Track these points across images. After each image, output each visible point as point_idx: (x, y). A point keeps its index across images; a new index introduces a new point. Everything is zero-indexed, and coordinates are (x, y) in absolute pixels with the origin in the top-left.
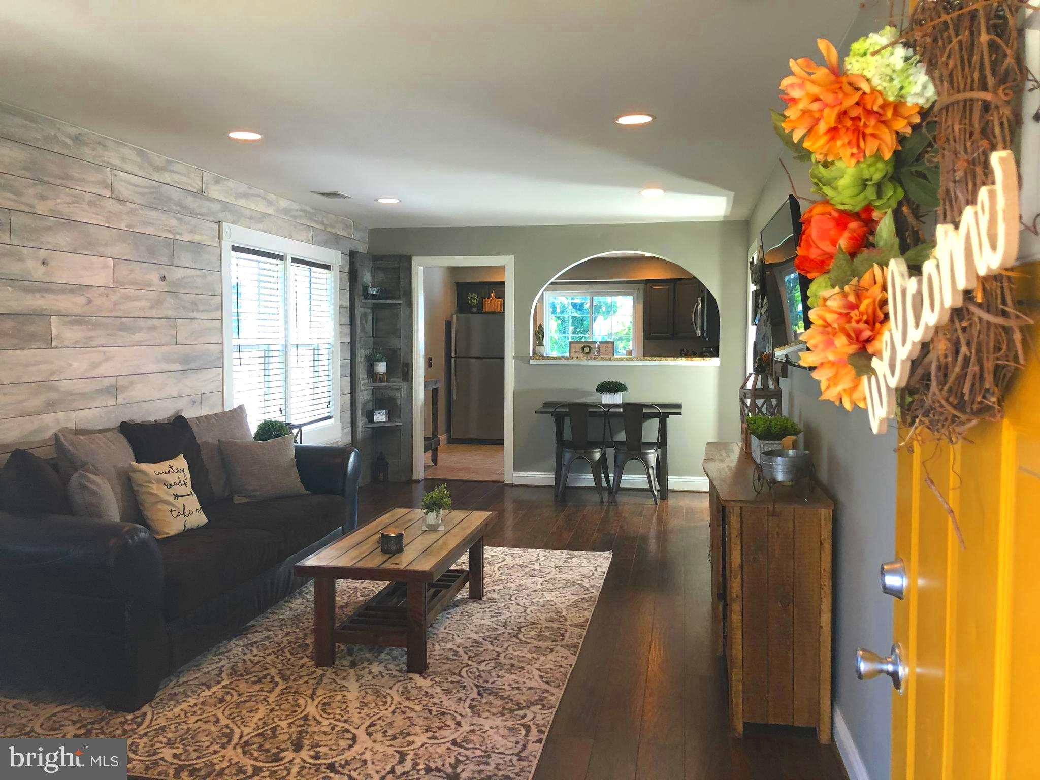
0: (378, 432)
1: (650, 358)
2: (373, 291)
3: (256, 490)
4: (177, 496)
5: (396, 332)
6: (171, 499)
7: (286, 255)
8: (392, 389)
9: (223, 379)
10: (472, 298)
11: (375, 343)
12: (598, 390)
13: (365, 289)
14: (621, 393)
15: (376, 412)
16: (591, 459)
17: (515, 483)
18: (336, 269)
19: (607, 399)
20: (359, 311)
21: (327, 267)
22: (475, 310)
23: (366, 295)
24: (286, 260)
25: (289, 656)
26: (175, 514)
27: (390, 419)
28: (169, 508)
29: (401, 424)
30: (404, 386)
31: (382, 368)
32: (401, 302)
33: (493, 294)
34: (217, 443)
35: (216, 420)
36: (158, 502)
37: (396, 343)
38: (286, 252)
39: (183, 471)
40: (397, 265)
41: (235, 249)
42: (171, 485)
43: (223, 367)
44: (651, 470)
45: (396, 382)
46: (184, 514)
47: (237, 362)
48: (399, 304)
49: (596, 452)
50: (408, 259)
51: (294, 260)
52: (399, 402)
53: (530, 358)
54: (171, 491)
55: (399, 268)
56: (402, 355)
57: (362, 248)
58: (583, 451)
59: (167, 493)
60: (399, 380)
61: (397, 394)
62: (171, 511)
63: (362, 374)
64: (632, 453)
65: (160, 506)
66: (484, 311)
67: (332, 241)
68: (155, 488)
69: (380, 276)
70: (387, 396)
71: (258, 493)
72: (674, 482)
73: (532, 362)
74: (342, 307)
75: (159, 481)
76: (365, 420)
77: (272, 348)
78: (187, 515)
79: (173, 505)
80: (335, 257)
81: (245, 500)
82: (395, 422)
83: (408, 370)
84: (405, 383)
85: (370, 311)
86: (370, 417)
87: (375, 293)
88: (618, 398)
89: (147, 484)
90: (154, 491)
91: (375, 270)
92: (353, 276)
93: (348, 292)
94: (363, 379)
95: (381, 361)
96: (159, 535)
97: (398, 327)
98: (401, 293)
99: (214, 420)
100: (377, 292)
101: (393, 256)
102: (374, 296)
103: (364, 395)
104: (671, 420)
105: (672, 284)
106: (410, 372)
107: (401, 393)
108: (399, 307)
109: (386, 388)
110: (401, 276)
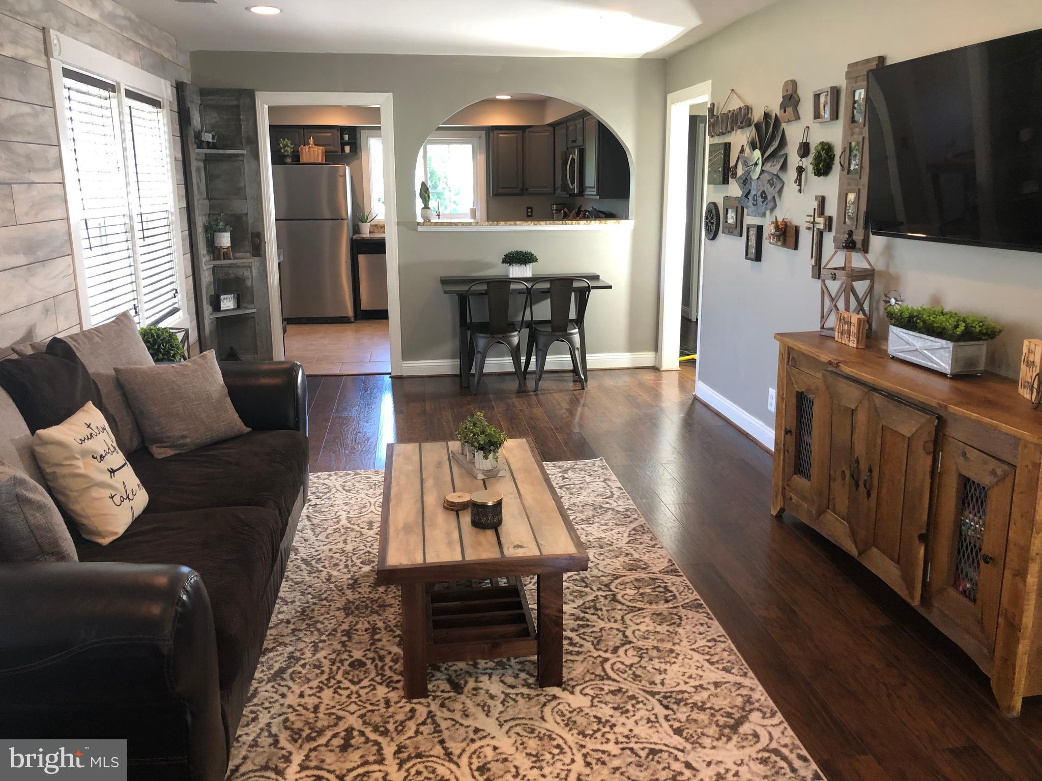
0: (226, 324)
2: (208, 137)
4: (112, 471)
5: (239, 192)
6: (106, 477)
7: (118, 84)
8: (239, 267)
9: (74, 272)
10: (285, 146)
11: (212, 207)
12: (504, 261)
13: (198, 135)
14: (531, 265)
15: (222, 297)
16: (510, 343)
17: (405, 374)
18: (166, 103)
19: (517, 271)
20: (195, 164)
21: (156, 103)
22: (289, 160)
23: (200, 144)
24: (120, 91)
26: (117, 499)
27: (239, 305)
28: (107, 493)
29: (255, 310)
30: (255, 262)
31: (225, 240)
32: (244, 152)
33: (311, 141)
34: (113, 372)
35: (101, 338)
36: (92, 486)
37: (238, 206)
38: (118, 80)
39: (104, 429)
40: (235, 103)
41: (68, 73)
42: (102, 457)
43: (72, 254)
44: (577, 352)
45: (245, 259)
46: (128, 497)
47: (86, 244)
48: (242, 155)
49: (515, 336)
50: (251, 94)
51: (130, 94)
52: (249, 283)
53: (418, 224)
54: (104, 466)
55: (238, 106)
56: (250, 221)
57: (186, 78)
58: (501, 336)
59: (101, 471)
60: (248, 255)
61: (247, 273)
62: (112, 498)
63: (202, 249)
64: (557, 334)
65: (96, 493)
66: (301, 161)
67: (158, 66)
68: (82, 466)
69: (213, 117)
70: (232, 276)
73: (420, 228)
74: (176, 159)
75: (84, 453)
76: (210, 309)
78: (131, 497)
79: (111, 487)
80: (164, 90)
81: (170, 452)
82: (246, 308)
83: (260, 245)
84: (256, 259)
85: (202, 164)
86: (216, 306)
87: (210, 140)
88: (526, 271)
89: (68, 463)
90: (82, 471)
91: (204, 108)
92: (183, 118)
93: (179, 139)
94: (204, 256)
95: (224, 231)
96: (104, 537)
97: (242, 185)
98: (244, 141)
99: (98, 339)
100: (213, 138)
101: (229, 90)
102: (209, 145)
103: (206, 277)
105: (521, 132)
106: (263, 244)
107: (251, 272)
108: (241, 159)
109: (230, 266)
110: (242, 117)
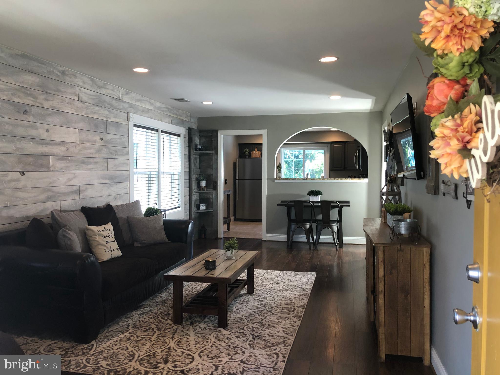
0: (202, 214)
1: (334, 179)
2: (199, 147)
3: (145, 240)
4: (108, 242)
5: (210, 167)
6: (105, 243)
8: (208, 194)
9: (129, 188)
10: (246, 151)
11: (201, 172)
12: (308, 194)
13: (196, 146)
14: (319, 196)
15: (201, 205)
16: (305, 228)
17: (268, 239)
18: (182, 136)
19: (313, 199)
20: (193, 156)
21: (178, 135)
22: (247, 157)
23: (196, 149)
24: (159, 131)
25: (161, 319)
26: (107, 250)
27: (207, 208)
28: (104, 248)
29: (212, 211)
30: (214, 192)
31: (203, 184)
32: (213, 152)
33: (256, 149)
34: (126, 217)
35: (126, 207)
36: (99, 245)
37: (209, 172)
38: (159, 128)
39: (110, 230)
41: (135, 126)
42: (105, 237)
43: (129, 182)
44: (334, 234)
45: (210, 191)
47: (136, 180)
48: (212, 153)
49: (307, 225)
50: (216, 132)
51: (163, 132)
52: (211, 200)
53: (275, 179)
54: (105, 239)
55: (212, 136)
56: (213, 177)
57: (194, 127)
58: (301, 224)
59: (104, 241)
60: (212, 189)
61: (211, 197)
62: (105, 249)
63: (194, 187)
64: (325, 225)
65: (100, 247)
66: (252, 157)
67: (181, 123)
68: (98, 238)
69: (203, 140)
70: (206, 197)
71: (146, 242)
72: (346, 239)
73: (275, 181)
74: (185, 154)
75: (99, 235)
76: (196, 209)
77: (152, 173)
78: (112, 251)
79: (105, 246)
80: (182, 130)
81: (139, 245)
82: (210, 210)
83: (216, 186)
84: (215, 191)
85: (198, 156)
86: (198, 207)
87: (200, 148)
88: (318, 198)
89: (94, 236)
90: (97, 240)
91: (201, 137)
92: (190, 140)
93: (188, 148)
94: (195, 189)
95: (203, 180)
96: (100, 260)
97: (211, 164)
98: (213, 148)
100: (202, 147)
101: (209, 130)
102: (200, 150)
103: (195, 197)
104: (344, 209)
105: (344, 144)
106: (217, 186)
107: (213, 196)
108: (212, 154)
109: (205, 193)
110: (213, 140)
